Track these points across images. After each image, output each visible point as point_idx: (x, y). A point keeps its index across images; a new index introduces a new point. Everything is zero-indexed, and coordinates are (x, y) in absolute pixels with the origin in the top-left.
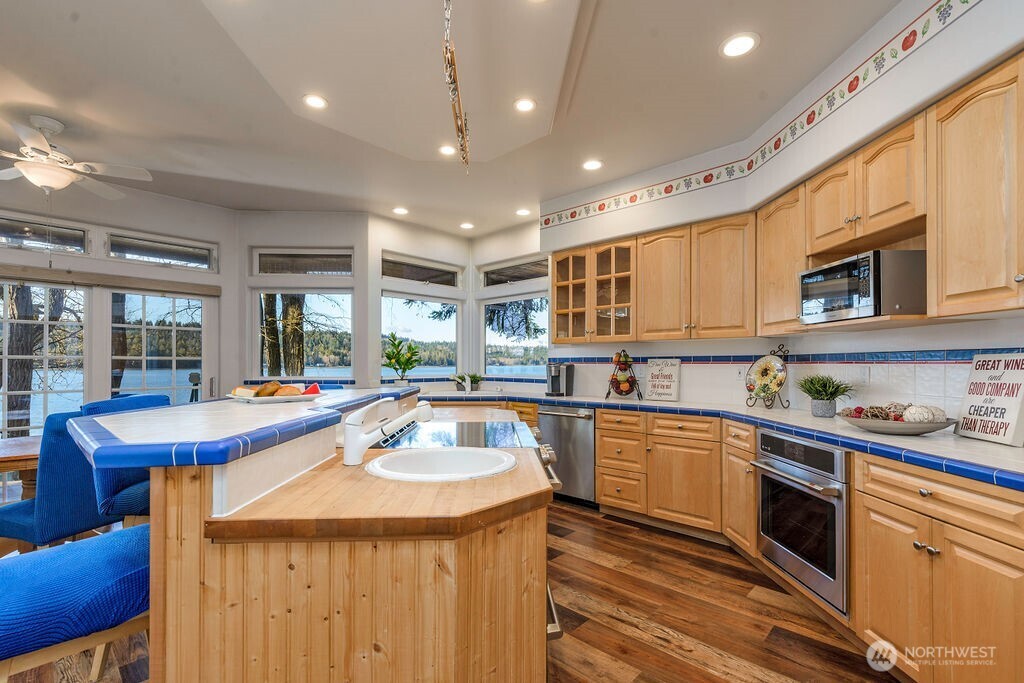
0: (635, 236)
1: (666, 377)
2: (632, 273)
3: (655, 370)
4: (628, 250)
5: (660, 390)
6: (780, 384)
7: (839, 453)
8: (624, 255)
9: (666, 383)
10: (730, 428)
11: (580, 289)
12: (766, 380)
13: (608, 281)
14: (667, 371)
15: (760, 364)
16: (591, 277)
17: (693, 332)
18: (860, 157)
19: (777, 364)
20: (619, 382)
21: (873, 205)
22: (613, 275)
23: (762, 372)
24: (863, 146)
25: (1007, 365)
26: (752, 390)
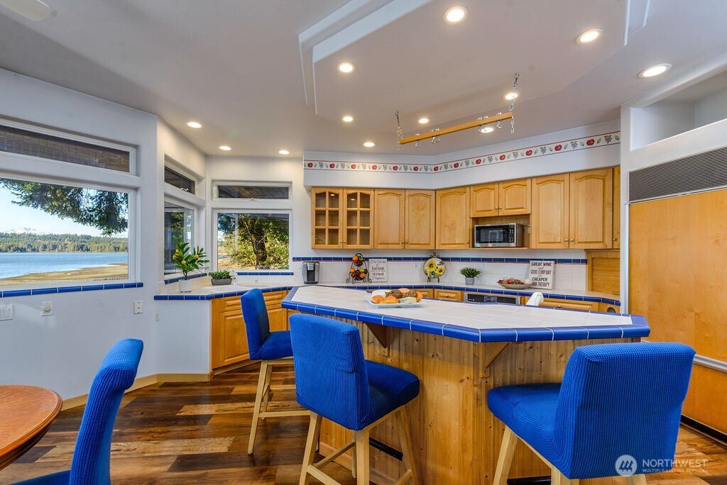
0: (374, 189)
1: (380, 269)
2: (371, 208)
3: (374, 265)
4: (368, 196)
5: (378, 276)
6: (441, 271)
8: (365, 198)
9: (381, 272)
10: (439, 294)
11: (334, 215)
12: (433, 270)
13: (355, 212)
14: (381, 265)
15: (429, 261)
16: (343, 208)
17: (406, 245)
18: (501, 185)
19: (436, 261)
20: (360, 273)
21: (507, 205)
22: (358, 209)
23: (431, 266)
24: (504, 182)
25: (544, 265)
26: (427, 274)
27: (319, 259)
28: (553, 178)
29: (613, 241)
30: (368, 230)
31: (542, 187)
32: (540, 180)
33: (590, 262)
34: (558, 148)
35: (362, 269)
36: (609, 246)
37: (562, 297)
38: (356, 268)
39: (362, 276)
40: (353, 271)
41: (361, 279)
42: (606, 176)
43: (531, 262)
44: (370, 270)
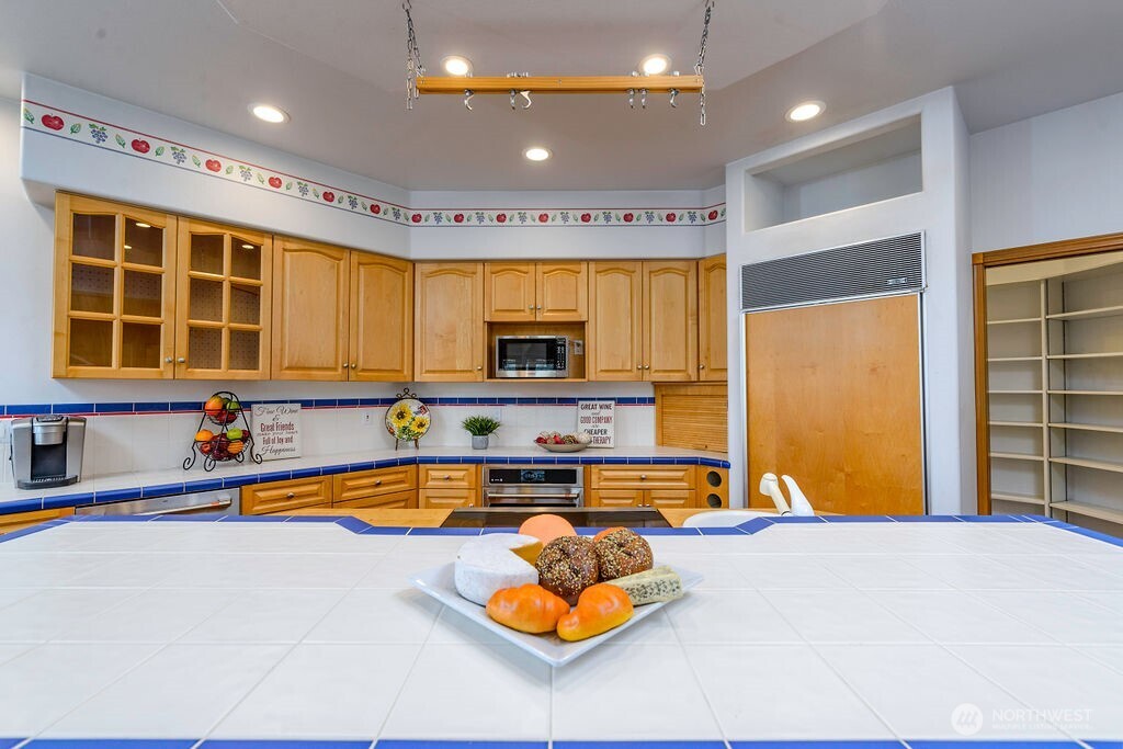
0: (273, 235)
1: (283, 427)
2: (264, 280)
3: (268, 420)
4: (256, 249)
5: (277, 446)
6: (421, 425)
7: (580, 469)
9: (284, 436)
10: (430, 472)
12: (405, 423)
13: (216, 285)
14: (284, 419)
15: (396, 407)
16: (176, 269)
17: (352, 373)
18: (540, 268)
19: (412, 406)
20: (229, 442)
21: (549, 302)
22: (226, 275)
23: (401, 415)
24: (545, 261)
25: (601, 407)
26: (393, 433)
27: (87, 409)
28: (620, 265)
29: (698, 369)
30: (256, 334)
31: (602, 279)
32: (603, 266)
33: (659, 401)
34: (628, 218)
35: (234, 430)
36: (694, 378)
37: (622, 461)
38: (217, 430)
39: (233, 448)
40: (203, 437)
41: (231, 456)
42: (687, 272)
43: (580, 403)
44: (256, 431)
